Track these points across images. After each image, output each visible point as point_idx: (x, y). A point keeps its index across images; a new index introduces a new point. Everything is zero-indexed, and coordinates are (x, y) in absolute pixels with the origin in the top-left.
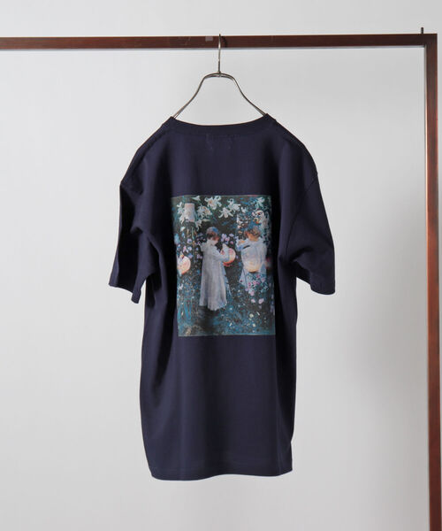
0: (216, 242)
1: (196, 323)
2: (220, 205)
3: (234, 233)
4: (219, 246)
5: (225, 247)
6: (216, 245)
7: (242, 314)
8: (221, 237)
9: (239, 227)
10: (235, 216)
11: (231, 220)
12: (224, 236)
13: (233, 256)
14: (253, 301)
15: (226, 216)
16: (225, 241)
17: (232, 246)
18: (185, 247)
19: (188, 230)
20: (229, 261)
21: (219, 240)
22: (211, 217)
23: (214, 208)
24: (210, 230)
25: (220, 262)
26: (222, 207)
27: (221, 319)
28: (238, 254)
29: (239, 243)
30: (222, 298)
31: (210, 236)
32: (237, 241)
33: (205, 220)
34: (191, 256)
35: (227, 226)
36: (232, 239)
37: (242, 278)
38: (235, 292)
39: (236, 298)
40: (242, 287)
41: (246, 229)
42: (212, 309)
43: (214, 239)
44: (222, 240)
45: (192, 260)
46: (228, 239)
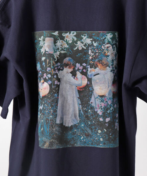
0: (71, 70)
1: (53, 138)
2: (75, 39)
3: (86, 63)
4: (74, 74)
5: (79, 74)
6: (71, 73)
7: (92, 129)
8: (75, 66)
9: (90, 58)
10: (88, 49)
11: (84, 52)
12: (78, 65)
13: (85, 82)
14: (101, 119)
15: (80, 49)
16: (78, 70)
17: (84, 73)
18: (45, 75)
19: (48, 60)
20: (82, 86)
21: (74, 69)
22: (68, 49)
23: (70, 42)
24: (66, 60)
25: (74, 87)
26: (77, 41)
27: (74, 133)
28: (90, 80)
29: (91, 71)
30: (75, 116)
31: (66, 65)
32: (89, 69)
33: (62, 52)
34: (50, 82)
35: (81, 57)
36: (84, 68)
37: (92, 100)
38: (86, 112)
39: (87, 117)
40: (92, 108)
41: (97, 60)
42: (67, 125)
43: (70, 68)
44: (76, 69)
45: (50, 85)
46: (81, 68)
